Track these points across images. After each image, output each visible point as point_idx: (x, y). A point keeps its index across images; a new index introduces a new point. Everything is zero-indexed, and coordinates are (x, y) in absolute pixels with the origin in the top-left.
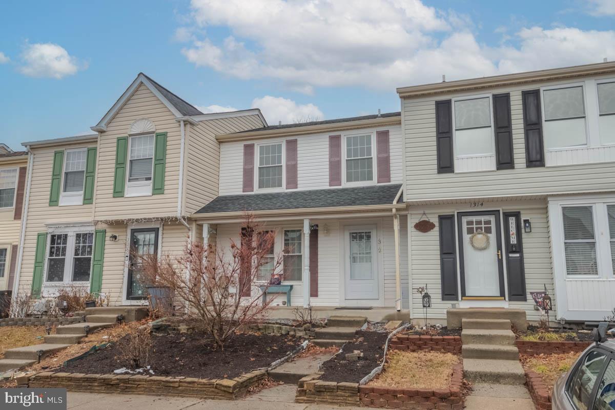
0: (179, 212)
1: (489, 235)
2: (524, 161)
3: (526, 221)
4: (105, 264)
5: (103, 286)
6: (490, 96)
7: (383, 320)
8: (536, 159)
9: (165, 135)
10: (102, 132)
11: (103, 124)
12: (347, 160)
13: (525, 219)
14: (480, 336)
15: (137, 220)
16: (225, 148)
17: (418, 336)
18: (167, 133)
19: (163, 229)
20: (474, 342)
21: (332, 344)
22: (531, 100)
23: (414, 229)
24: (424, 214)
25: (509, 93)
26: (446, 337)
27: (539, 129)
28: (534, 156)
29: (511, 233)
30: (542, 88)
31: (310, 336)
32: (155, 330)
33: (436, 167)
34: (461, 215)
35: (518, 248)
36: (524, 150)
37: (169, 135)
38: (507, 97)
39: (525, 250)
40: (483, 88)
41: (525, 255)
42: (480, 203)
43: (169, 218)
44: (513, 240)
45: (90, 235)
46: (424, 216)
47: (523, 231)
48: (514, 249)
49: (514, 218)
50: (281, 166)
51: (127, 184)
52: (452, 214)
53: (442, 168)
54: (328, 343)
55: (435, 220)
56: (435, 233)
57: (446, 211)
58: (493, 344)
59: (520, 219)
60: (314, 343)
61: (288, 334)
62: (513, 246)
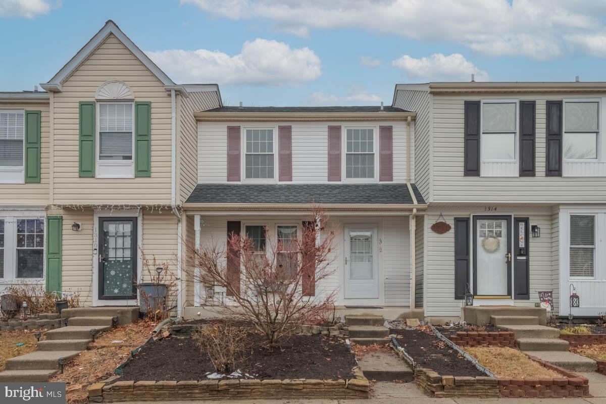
0: (173, 199)
1: (499, 238)
2: (544, 169)
3: (534, 227)
4: (64, 258)
5: (63, 284)
6: (517, 101)
7: (398, 318)
8: (554, 170)
9: (148, 105)
10: (56, 92)
11: (58, 81)
12: (347, 154)
13: (533, 224)
14: (530, 331)
15: (116, 207)
16: (204, 128)
17: (465, 333)
18: (151, 102)
19: (143, 219)
20: (524, 336)
21: (373, 342)
22: (555, 110)
23: (430, 230)
24: (441, 215)
25: (535, 101)
26: (490, 333)
27: (559, 140)
28: (554, 166)
29: (520, 237)
30: (565, 99)
31: (344, 335)
32: (174, 333)
33: (462, 169)
34: (476, 218)
35: (525, 252)
36: (544, 160)
37: (153, 105)
38: (532, 105)
39: (531, 254)
40: (512, 93)
41: (531, 259)
42: (494, 208)
43: (159, 206)
44: (522, 244)
45: (38, 222)
46: (441, 218)
47: (531, 236)
48: (522, 252)
49: (523, 223)
50: (273, 155)
51: (98, 162)
52: (468, 217)
53: (469, 170)
54: (369, 341)
55: (451, 222)
56: (450, 235)
57: (462, 214)
58: (540, 338)
59: (529, 225)
60: (354, 341)
61: (320, 333)
62: (521, 249)
